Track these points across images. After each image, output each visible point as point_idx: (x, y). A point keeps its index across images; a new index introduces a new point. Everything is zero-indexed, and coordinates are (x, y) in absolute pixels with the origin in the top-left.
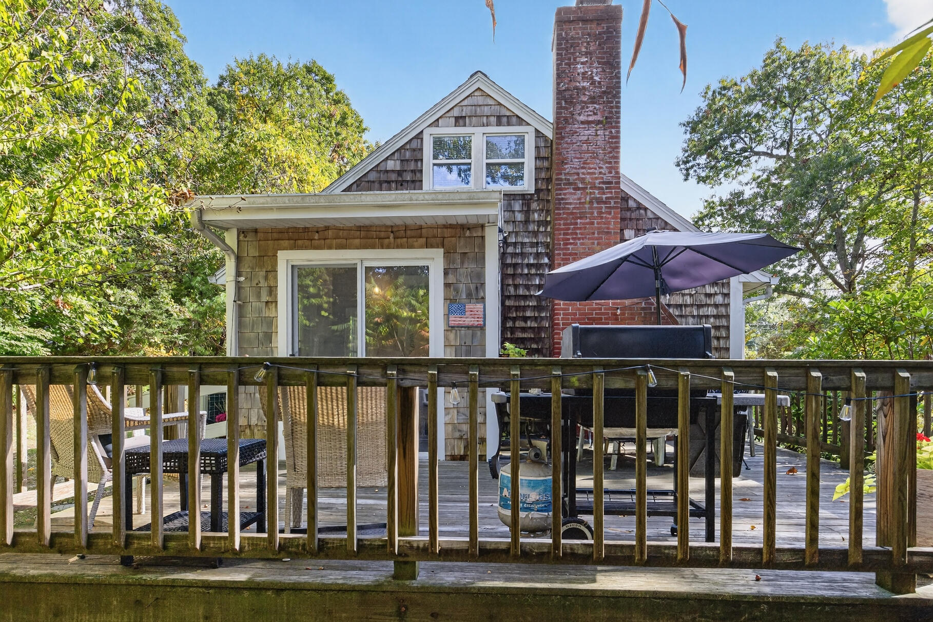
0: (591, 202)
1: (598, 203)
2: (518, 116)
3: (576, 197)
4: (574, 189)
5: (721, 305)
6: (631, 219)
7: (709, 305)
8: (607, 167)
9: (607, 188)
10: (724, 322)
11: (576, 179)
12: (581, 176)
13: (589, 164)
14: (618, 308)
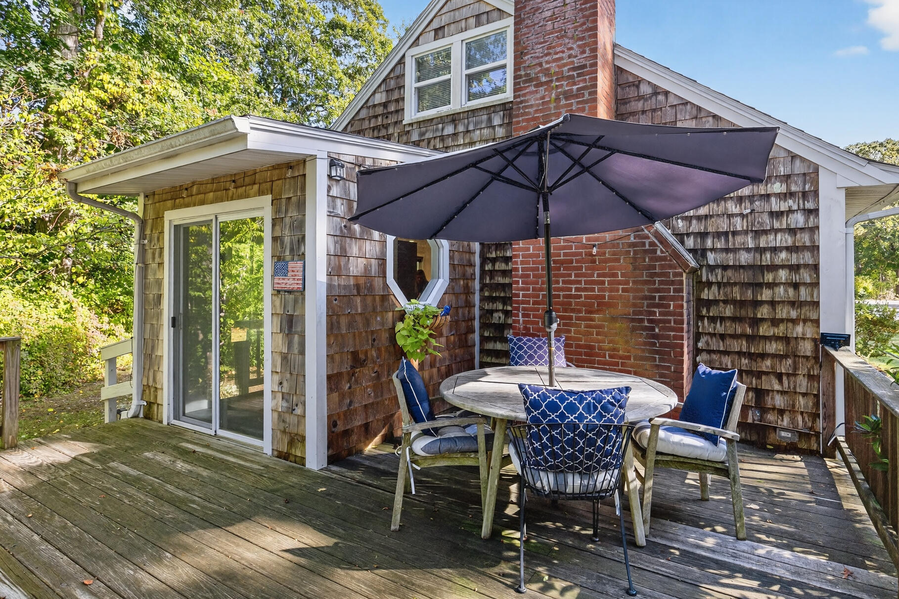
0: (557, 99)
1: (566, 98)
2: (499, 10)
3: (538, 96)
4: (536, 86)
5: (802, 229)
6: (644, 112)
7: (777, 231)
8: (579, 46)
9: (579, 75)
10: (807, 258)
11: (539, 72)
12: (545, 66)
13: (554, 47)
14: (594, 246)
